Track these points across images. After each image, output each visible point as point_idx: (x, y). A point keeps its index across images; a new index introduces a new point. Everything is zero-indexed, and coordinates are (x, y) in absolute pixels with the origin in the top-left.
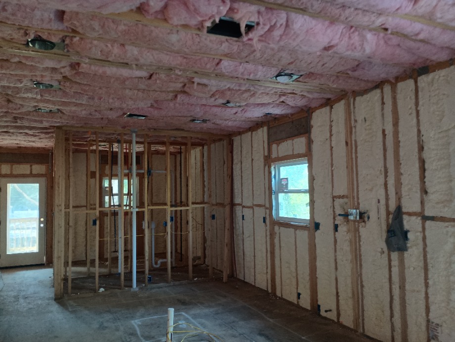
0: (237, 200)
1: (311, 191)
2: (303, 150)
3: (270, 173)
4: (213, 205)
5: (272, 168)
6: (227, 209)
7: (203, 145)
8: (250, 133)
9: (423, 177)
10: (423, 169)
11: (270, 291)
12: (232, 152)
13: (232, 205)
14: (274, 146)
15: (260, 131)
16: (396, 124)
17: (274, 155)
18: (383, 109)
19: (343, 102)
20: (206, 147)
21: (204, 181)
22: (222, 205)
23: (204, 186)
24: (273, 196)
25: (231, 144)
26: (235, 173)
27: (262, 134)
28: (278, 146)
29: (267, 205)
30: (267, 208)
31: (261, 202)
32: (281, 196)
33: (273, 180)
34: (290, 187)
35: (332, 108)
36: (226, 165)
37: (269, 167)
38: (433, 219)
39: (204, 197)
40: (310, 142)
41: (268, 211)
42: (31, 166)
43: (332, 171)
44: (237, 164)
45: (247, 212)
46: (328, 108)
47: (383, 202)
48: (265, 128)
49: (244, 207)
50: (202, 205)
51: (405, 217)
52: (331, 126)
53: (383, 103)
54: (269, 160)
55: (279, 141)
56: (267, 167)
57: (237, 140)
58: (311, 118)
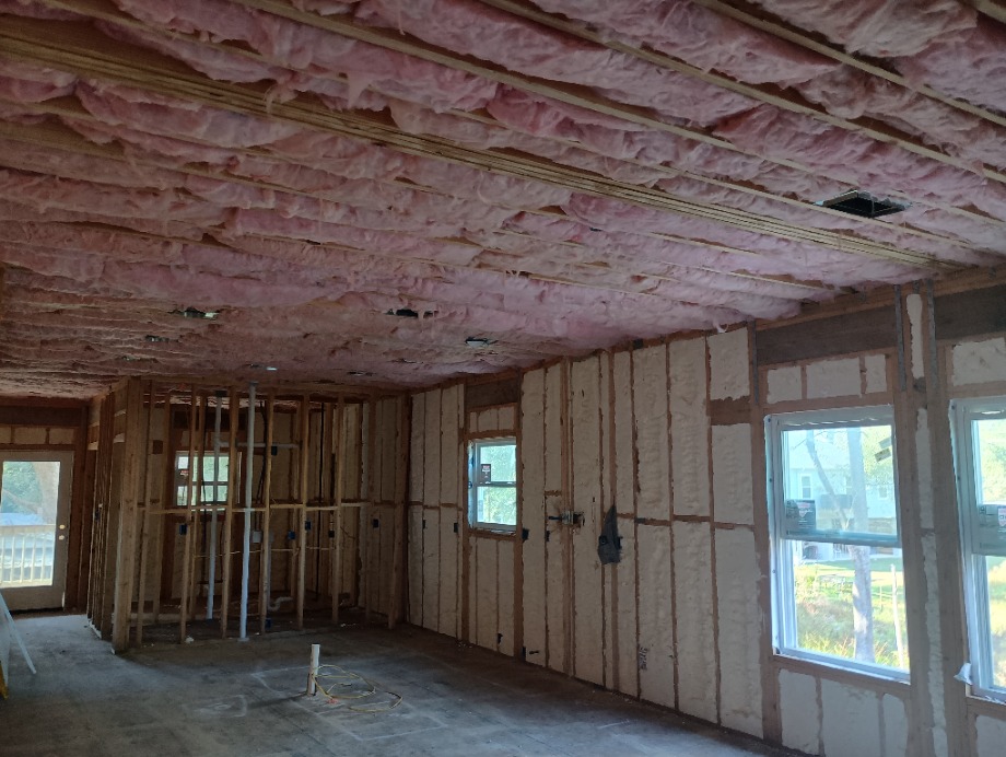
0: (416, 496)
1: (519, 485)
2: (510, 426)
3: (466, 455)
4: (376, 504)
5: (470, 447)
6: (399, 510)
7: (361, 402)
8: (439, 390)
9: (636, 471)
10: (637, 462)
11: (460, 636)
12: (410, 417)
13: (408, 504)
14: (473, 415)
15: (454, 390)
16: (612, 402)
17: (472, 429)
18: (600, 383)
19: (558, 366)
20: (365, 405)
21: (360, 463)
22: (391, 504)
23: (361, 471)
24: (470, 492)
25: (409, 404)
26: (413, 452)
27: (456, 394)
28: (479, 414)
29: (461, 505)
30: (460, 509)
31: (452, 500)
32: (481, 490)
33: (470, 465)
34: (494, 479)
35: (546, 371)
36: (399, 438)
37: (466, 446)
38: (644, 521)
39: (359, 491)
40: (519, 415)
41: (461, 513)
42: (48, 430)
43: (545, 457)
44: (417, 437)
45: (431, 516)
46: (542, 371)
47: (598, 500)
48: (462, 386)
49: (426, 507)
50: (357, 505)
51: (619, 520)
52: (545, 396)
53: (600, 376)
54: (466, 436)
55: (481, 408)
56: (462, 446)
57: (418, 399)
58: (522, 381)
